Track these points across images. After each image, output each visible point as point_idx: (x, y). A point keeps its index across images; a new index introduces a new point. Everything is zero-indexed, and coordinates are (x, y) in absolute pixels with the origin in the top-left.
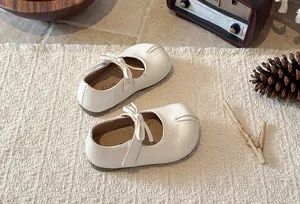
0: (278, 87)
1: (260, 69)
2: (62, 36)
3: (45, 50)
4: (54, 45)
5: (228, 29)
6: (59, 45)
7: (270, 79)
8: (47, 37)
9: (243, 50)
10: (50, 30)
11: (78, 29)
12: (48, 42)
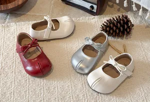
0: (111, 31)
1: (103, 24)
2: (14, 19)
3: (8, 26)
4: (12, 24)
5: (89, 8)
6: (14, 23)
7: (108, 29)
8: (7, 20)
9: (96, 17)
10: (8, 17)
11: (21, 15)
12: (8, 23)
